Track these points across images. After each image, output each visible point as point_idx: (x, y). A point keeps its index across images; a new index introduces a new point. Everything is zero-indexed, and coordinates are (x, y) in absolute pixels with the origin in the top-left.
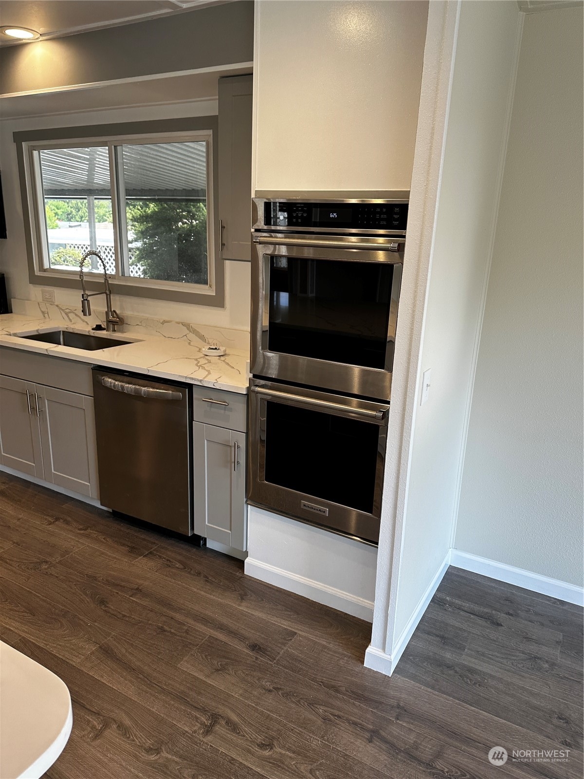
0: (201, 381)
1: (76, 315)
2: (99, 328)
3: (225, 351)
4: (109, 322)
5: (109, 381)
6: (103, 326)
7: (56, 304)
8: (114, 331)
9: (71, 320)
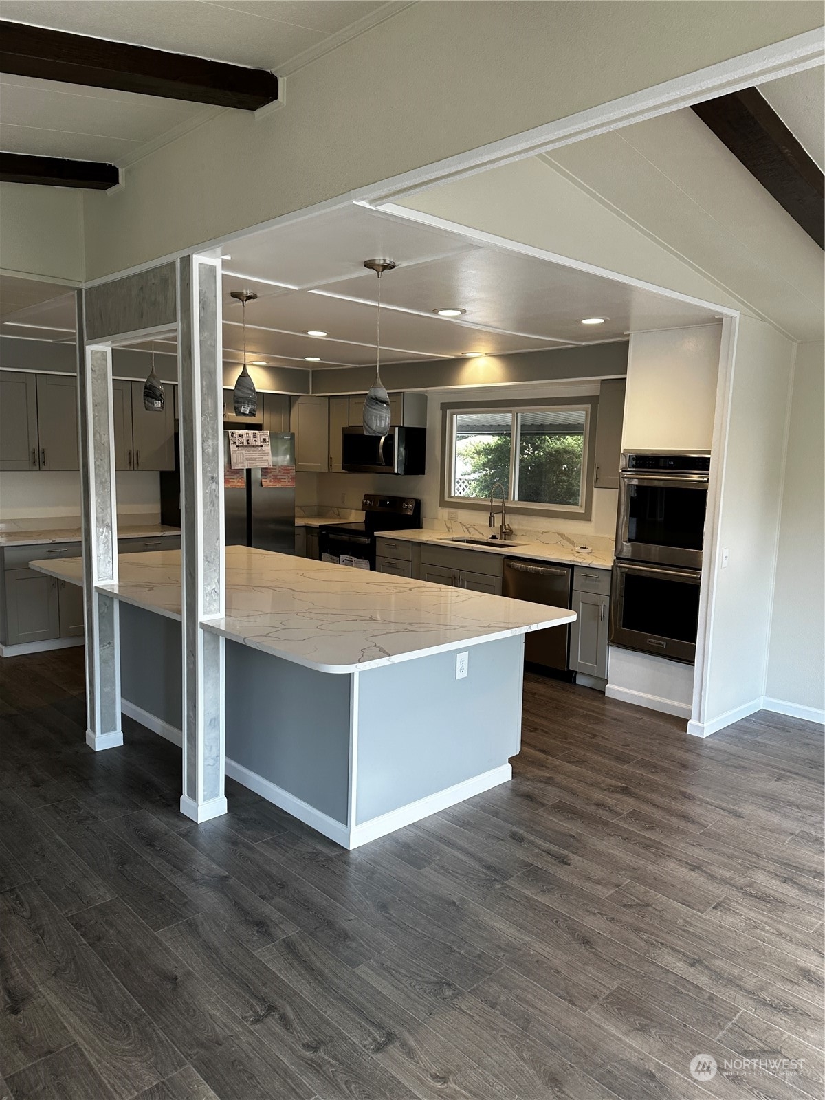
0: (580, 563)
1: (475, 529)
2: (494, 537)
3: (592, 550)
4: (502, 532)
5: (517, 565)
6: (497, 536)
7: (459, 521)
8: (505, 539)
9: (470, 533)
